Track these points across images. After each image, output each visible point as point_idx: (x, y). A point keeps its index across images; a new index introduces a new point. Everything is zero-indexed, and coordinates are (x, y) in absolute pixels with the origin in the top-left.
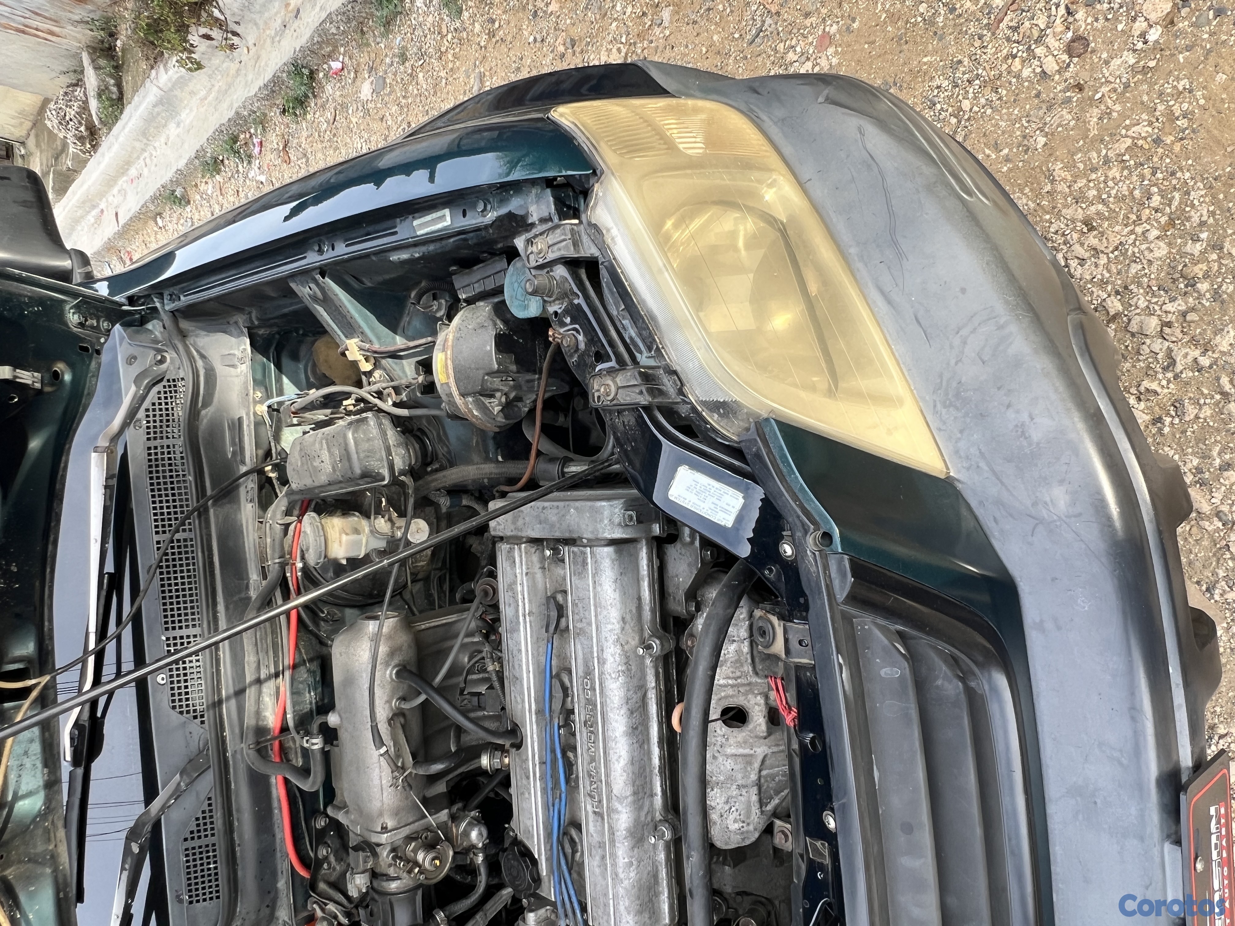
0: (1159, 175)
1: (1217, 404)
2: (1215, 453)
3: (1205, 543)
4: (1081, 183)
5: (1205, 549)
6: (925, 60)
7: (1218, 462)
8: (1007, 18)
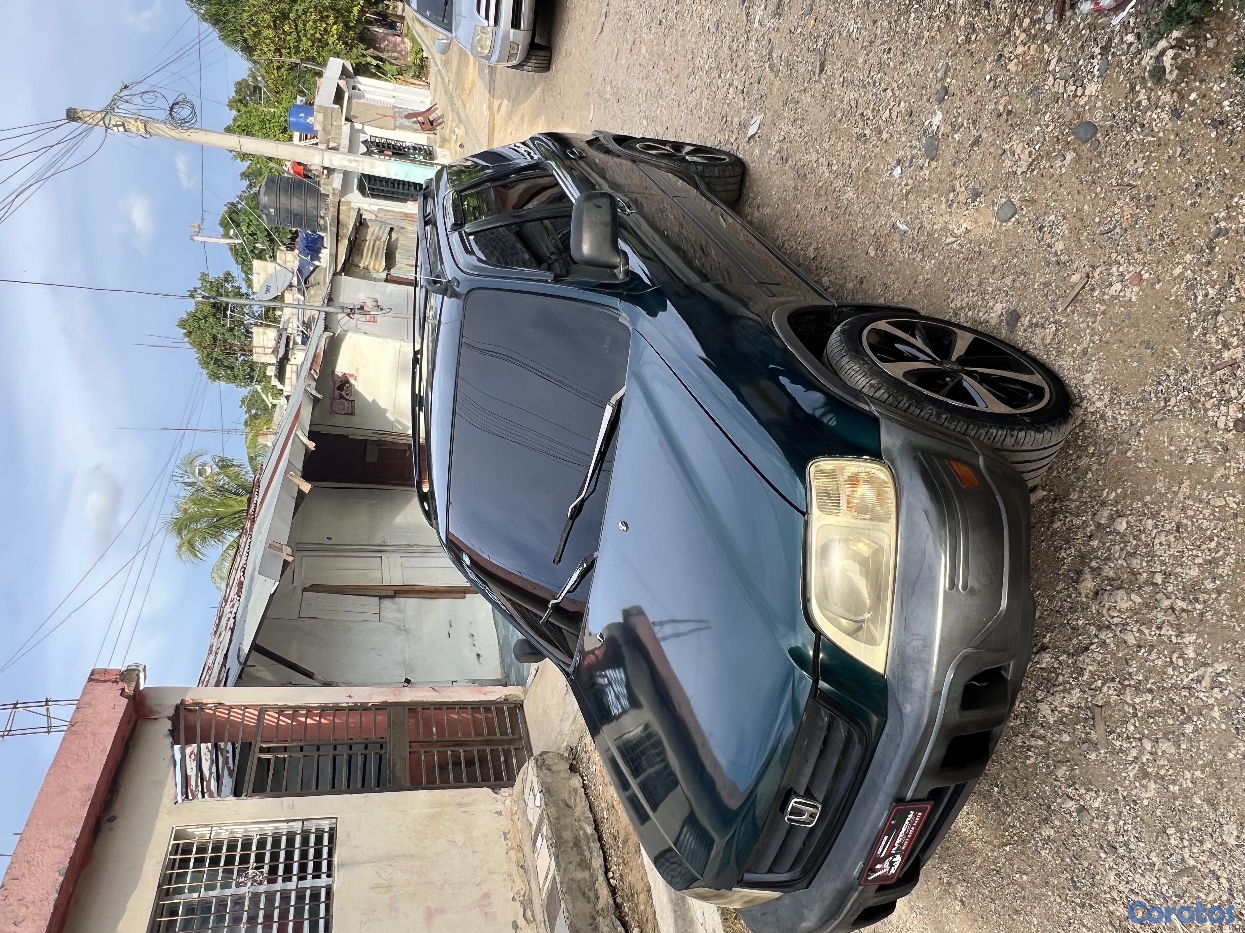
0: (1223, 534)
1: (1166, 662)
2: (1151, 681)
3: (1122, 714)
4: (1190, 502)
5: (1120, 716)
6: (1174, 350)
7: (1149, 686)
8: (1222, 372)
